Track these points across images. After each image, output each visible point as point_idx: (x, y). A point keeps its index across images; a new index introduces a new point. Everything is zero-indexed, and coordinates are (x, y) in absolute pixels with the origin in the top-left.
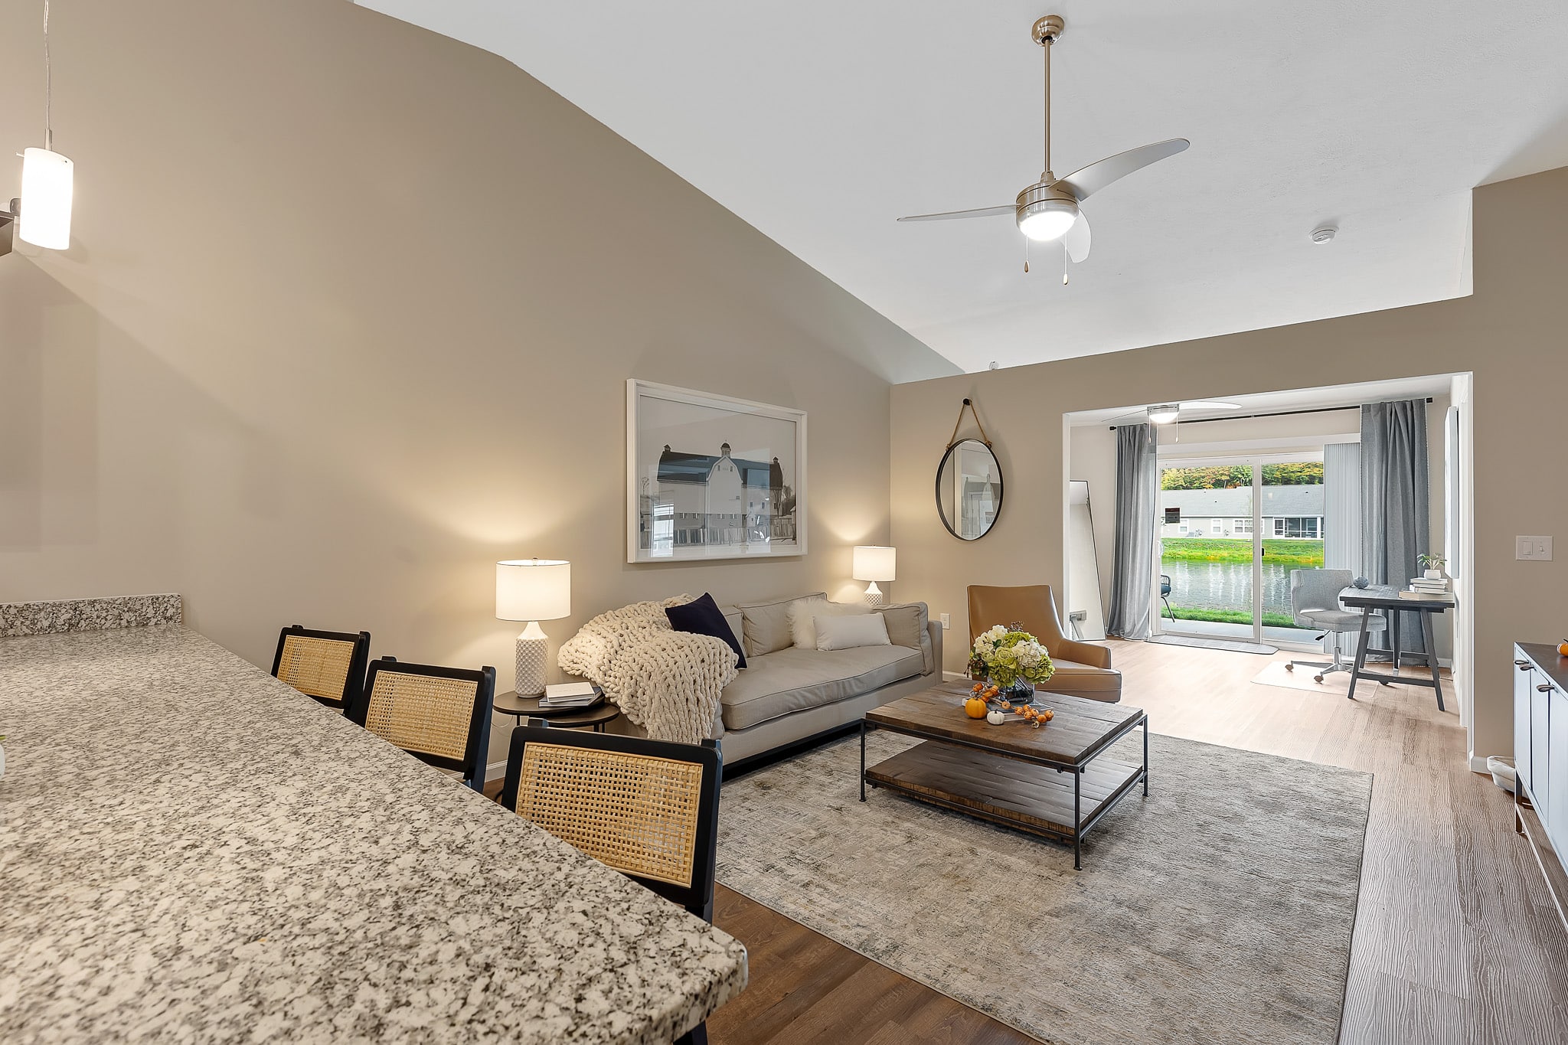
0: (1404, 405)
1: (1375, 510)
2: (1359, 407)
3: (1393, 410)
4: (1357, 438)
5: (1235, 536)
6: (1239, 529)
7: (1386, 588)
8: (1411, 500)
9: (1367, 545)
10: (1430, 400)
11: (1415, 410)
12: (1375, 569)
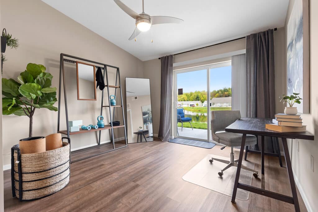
0: (264, 33)
1: (252, 83)
2: (245, 37)
3: (260, 36)
4: (244, 51)
5: (228, 106)
6: (229, 105)
7: (256, 120)
8: (267, 78)
9: (248, 100)
10: (276, 29)
11: (269, 34)
12: (252, 110)
